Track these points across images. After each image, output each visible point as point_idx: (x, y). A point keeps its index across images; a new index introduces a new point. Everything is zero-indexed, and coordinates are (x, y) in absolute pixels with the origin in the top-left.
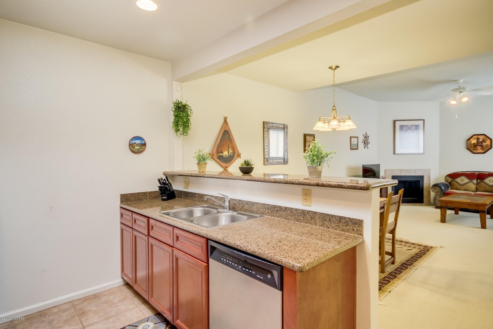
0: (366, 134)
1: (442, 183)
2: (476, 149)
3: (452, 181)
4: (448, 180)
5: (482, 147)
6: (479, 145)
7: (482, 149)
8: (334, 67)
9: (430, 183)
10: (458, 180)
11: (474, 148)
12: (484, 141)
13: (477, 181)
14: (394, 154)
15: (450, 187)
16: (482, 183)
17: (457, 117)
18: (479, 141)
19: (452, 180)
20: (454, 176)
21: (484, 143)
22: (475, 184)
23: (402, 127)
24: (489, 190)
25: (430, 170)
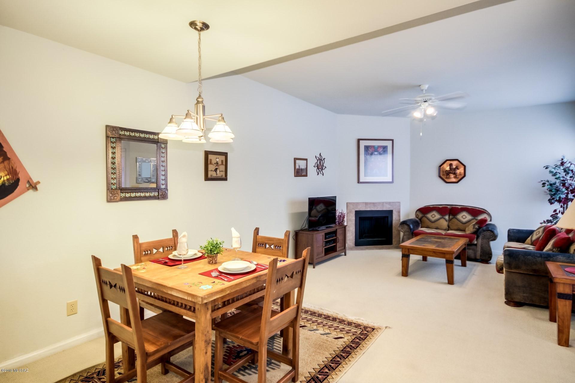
0: (320, 155)
1: (410, 220)
2: (449, 178)
3: (422, 217)
4: (419, 216)
5: (454, 176)
6: (452, 172)
7: (455, 177)
8: (199, 25)
9: (400, 220)
10: (429, 216)
11: (447, 176)
12: (457, 168)
13: (449, 217)
14: (358, 183)
15: (420, 225)
16: (454, 220)
17: (421, 134)
18: (452, 167)
19: (423, 215)
20: (425, 211)
21: (457, 170)
22: (446, 221)
23: (367, 148)
24: (461, 229)
25: (399, 203)
